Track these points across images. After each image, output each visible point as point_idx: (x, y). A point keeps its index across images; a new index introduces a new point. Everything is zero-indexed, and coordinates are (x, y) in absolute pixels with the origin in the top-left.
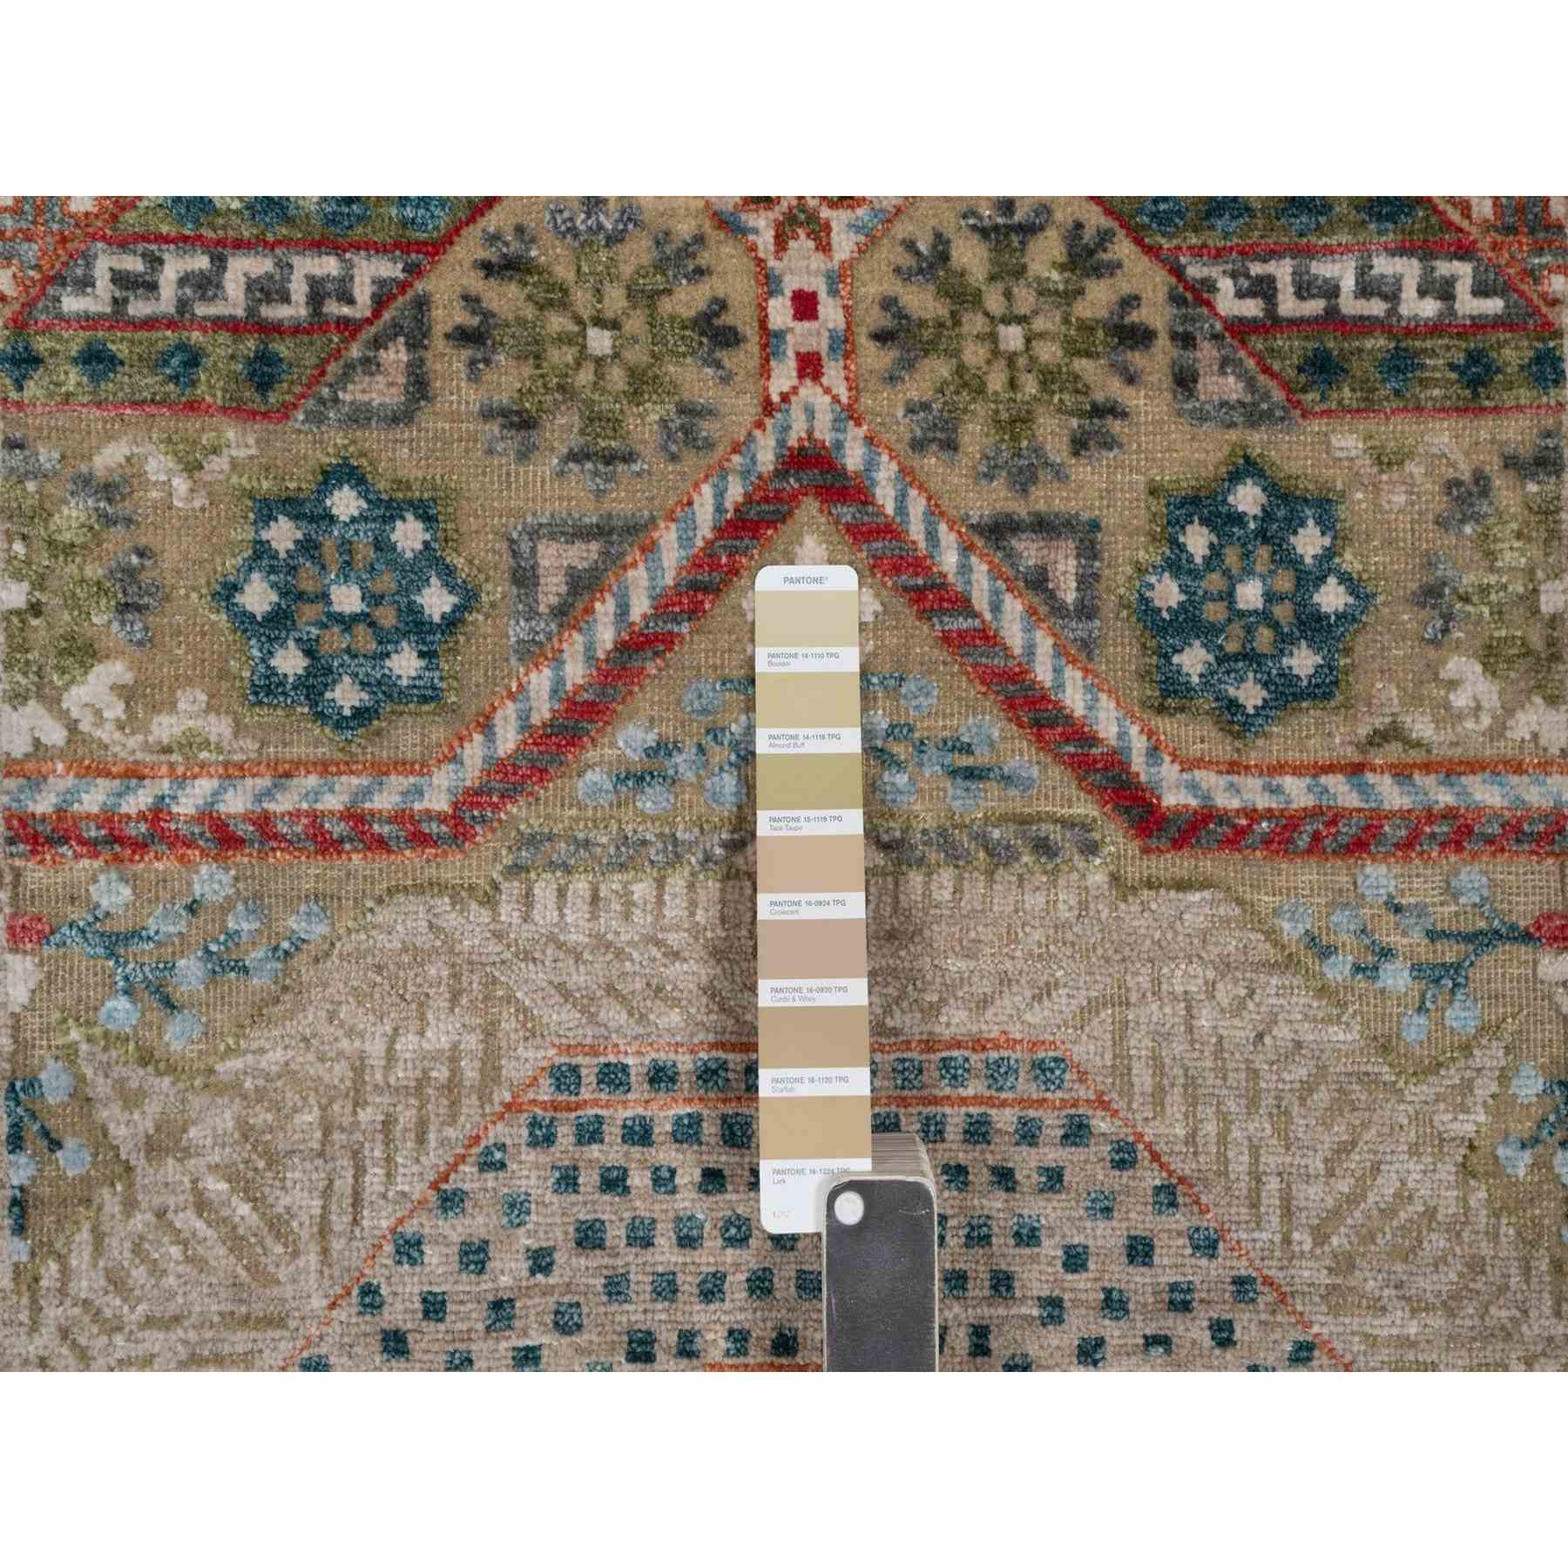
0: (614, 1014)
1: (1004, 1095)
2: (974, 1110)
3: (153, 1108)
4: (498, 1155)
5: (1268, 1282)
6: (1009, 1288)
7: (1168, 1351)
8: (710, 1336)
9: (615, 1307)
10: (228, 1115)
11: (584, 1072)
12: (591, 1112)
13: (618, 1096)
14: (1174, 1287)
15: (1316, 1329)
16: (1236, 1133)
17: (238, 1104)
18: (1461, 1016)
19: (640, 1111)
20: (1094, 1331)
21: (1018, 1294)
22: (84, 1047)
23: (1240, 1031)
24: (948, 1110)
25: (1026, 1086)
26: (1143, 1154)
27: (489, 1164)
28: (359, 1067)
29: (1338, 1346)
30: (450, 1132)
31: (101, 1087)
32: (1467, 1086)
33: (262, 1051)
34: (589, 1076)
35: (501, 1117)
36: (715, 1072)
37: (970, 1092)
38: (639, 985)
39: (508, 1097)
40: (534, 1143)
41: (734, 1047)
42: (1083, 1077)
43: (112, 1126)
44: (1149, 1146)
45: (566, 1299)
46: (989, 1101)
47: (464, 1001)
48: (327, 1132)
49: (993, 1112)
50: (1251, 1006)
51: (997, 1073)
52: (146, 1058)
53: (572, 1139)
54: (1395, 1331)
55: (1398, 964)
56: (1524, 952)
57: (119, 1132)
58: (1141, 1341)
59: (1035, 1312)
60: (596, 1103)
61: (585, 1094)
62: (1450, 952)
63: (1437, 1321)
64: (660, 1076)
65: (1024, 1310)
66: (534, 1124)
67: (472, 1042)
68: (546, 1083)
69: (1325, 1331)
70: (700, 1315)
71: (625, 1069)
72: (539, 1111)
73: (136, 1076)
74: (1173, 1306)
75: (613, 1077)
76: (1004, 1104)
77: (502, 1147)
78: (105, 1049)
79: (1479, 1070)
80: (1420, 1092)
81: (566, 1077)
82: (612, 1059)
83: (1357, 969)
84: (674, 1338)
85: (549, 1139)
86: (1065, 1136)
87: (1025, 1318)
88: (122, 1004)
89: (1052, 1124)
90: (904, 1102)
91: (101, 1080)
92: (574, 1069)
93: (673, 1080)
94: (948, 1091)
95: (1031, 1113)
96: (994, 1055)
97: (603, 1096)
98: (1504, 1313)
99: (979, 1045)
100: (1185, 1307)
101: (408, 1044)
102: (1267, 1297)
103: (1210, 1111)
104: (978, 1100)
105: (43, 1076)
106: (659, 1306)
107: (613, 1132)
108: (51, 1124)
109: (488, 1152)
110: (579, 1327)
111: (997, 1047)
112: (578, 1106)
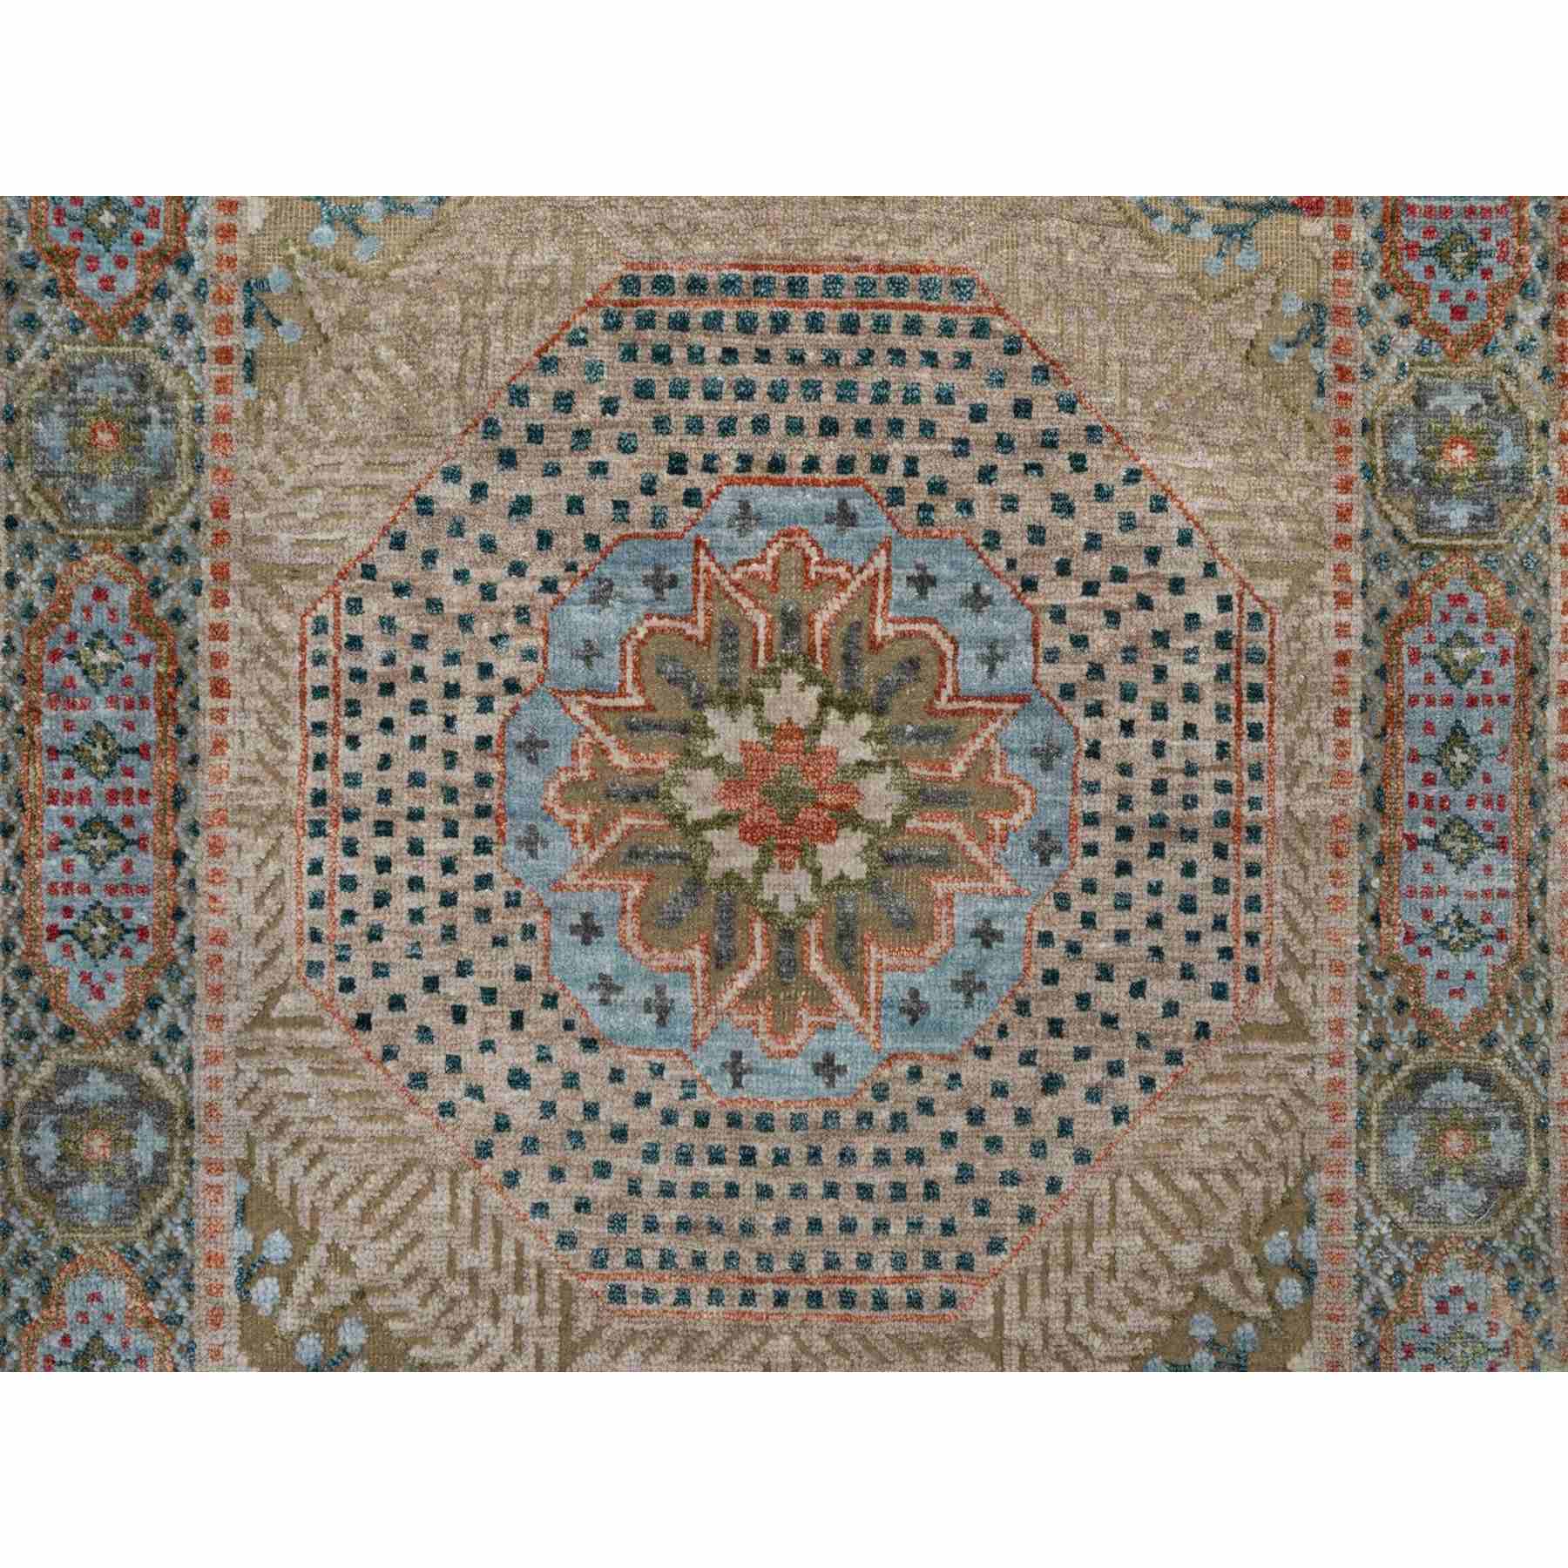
0: (667, 244)
1: (933, 303)
2: (911, 313)
3: (345, 298)
4: (582, 335)
5: (1109, 429)
6: (933, 431)
7: (1040, 474)
8: (725, 459)
9: (660, 437)
10: (397, 304)
11: (643, 281)
12: (648, 308)
13: (666, 297)
14: (1045, 433)
15: (1142, 461)
16: (1091, 333)
17: (404, 297)
18: (1245, 258)
19: (681, 308)
20: (991, 461)
21: (938, 435)
22: (299, 257)
23: (1093, 264)
24: (893, 312)
25: (947, 298)
26: (1026, 345)
27: (575, 341)
28: (488, 273)
29: (1158, 473)
30: (549, 319)
31: (310, 285)
32: (1250, 305)
33: (420, 262)
34: (646, 285)
35: (584, 310)
36: (733, 283)
37: (908, 300)
38: (682, 223)
39: (589, 296)
40: (607, 327)
41: (746, 267)
42: (985, 292)
43: (316, 312)
44: (1030, 340)
45: (626, 431)
46: (921, 307)
47: (562, 233)
48: (464, 318)
49: (923, 314)
50: (1102, 248)
51: (927, 289)
52: (340, 267)
53: (633, 325)
54: (1197, 465)
55: (1204, 223)
56: (1290, 218)
57: (320, 315)
58: (1022, 468)
59: (950, 448)
60: (650, 302)
61: (644, 296)
62: (1239, 218)
63: (1227, 459)
64: (696, 285)
65: (942, 447)
66: (608, 315)
67: (567, 260)
68: (616, 287)
69: (1149, 463)
70: (719, 445)
71: (671, 279)
72: (611, 307)
73: (333, 277)
74: (1044, 445)
75: (663, 284)
76: (930, 309)
77: (585, 330)
78: (314, 260)
79: (1258, 295)
80: (1215, 309)
81: (630, 284)
82: (662, 272)
83: (1175, 226)
84: (700, 459)
85: (617, 325)
86: (973, 331)
87: (942, 452)
88: (326, 230)
89: (964, 324)
90: (863, 306)
91: (309, 280)
92: (636, 279)
93: (704, 287)
94: (893, 299)
95: (950, 316)
96: (925, 276)
97: (656, 298)
98: (1273, 456)
99: (915, 269)
100: (1053, 445)
101: (524, 259)
102: (1108, 440)
103: (1073, 318)
104: (913, 306)
105: (270, 276)
106: (691, 437)
107: (660, 322)
108: (274, 310)
109: (575, 333)
110: (635, 449)
111: (927, 271)
112: (638, 304)
